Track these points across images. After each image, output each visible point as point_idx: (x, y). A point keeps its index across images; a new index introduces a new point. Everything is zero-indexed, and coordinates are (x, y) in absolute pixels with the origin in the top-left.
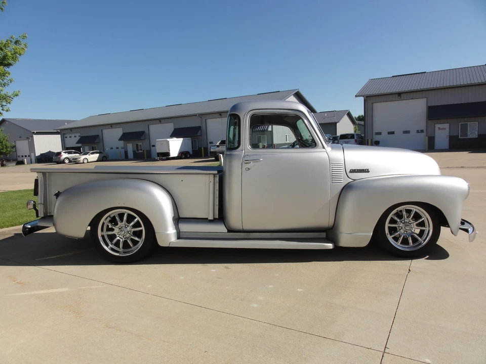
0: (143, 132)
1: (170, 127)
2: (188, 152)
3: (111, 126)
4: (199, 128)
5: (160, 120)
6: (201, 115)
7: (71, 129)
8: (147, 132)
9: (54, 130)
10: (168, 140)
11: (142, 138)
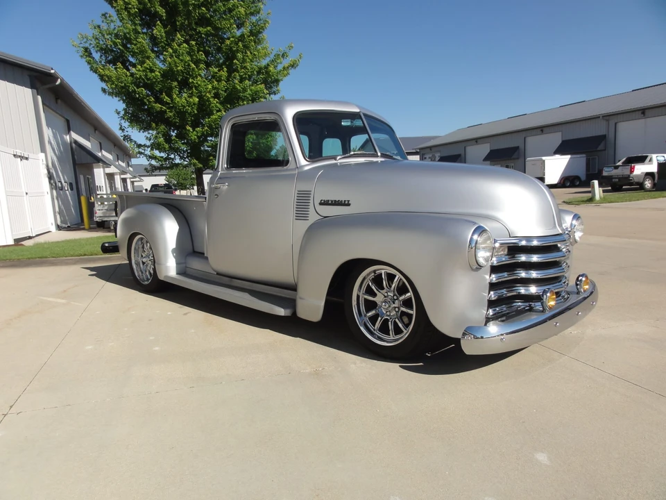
0: (517, 148)
1: (556, 139)
2: (577, 178)
3: (477, 142)
4: (603, 138)
5: (542, 129)
6: (607, 117)
7: (430, 148)
8: (522, 147)
9: (413, 149)
10: (544, 158)
11: (514, 156)
